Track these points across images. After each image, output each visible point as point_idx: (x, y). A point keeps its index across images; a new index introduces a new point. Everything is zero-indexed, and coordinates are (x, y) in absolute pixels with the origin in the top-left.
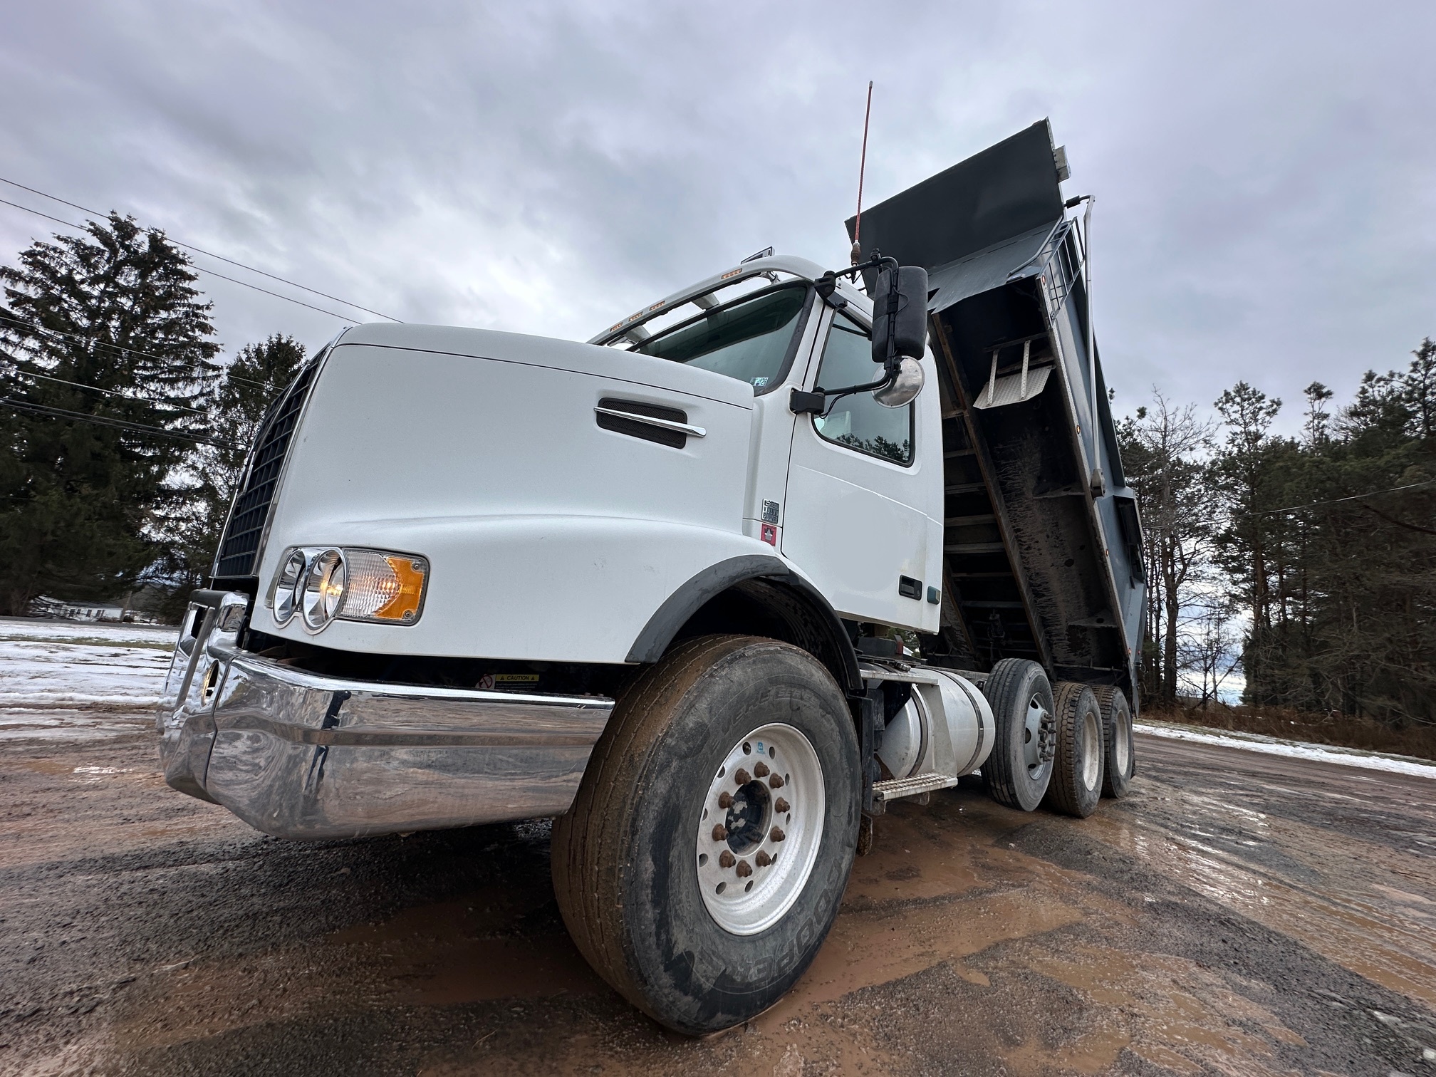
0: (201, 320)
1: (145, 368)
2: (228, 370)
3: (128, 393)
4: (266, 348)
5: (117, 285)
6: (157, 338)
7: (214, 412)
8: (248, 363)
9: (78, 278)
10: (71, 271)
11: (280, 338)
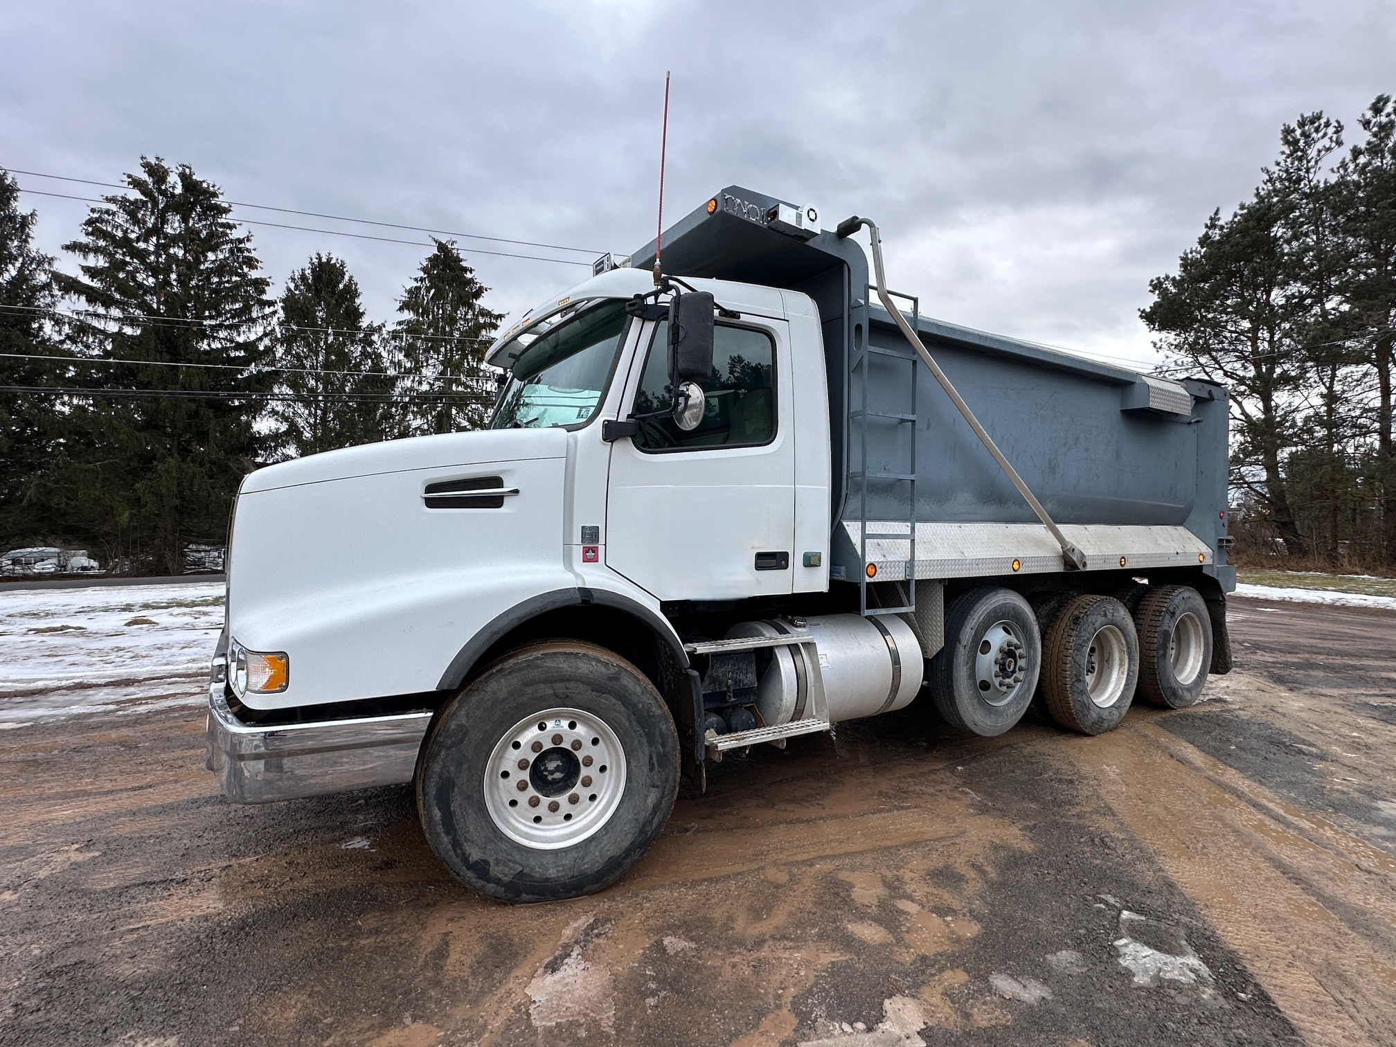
0: (246, 254)
1: (211, 317)
2: (282, 304)
3: (204, 346)
4: (309, 271)
5: (166, 236)
6: (213, 284)
7: (280, 351)
8: (297, 292)
9: (133, 236)
10: (125, 232)
11: (320, 258)
